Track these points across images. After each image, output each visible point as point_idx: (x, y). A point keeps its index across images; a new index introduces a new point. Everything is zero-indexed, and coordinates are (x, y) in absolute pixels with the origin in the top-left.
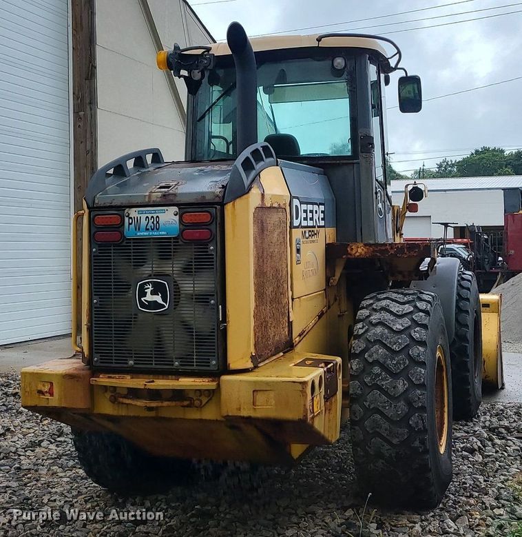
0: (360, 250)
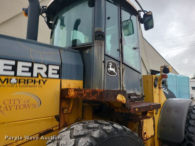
0: (72, 93)
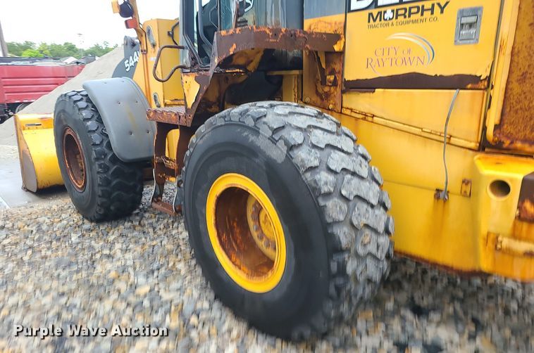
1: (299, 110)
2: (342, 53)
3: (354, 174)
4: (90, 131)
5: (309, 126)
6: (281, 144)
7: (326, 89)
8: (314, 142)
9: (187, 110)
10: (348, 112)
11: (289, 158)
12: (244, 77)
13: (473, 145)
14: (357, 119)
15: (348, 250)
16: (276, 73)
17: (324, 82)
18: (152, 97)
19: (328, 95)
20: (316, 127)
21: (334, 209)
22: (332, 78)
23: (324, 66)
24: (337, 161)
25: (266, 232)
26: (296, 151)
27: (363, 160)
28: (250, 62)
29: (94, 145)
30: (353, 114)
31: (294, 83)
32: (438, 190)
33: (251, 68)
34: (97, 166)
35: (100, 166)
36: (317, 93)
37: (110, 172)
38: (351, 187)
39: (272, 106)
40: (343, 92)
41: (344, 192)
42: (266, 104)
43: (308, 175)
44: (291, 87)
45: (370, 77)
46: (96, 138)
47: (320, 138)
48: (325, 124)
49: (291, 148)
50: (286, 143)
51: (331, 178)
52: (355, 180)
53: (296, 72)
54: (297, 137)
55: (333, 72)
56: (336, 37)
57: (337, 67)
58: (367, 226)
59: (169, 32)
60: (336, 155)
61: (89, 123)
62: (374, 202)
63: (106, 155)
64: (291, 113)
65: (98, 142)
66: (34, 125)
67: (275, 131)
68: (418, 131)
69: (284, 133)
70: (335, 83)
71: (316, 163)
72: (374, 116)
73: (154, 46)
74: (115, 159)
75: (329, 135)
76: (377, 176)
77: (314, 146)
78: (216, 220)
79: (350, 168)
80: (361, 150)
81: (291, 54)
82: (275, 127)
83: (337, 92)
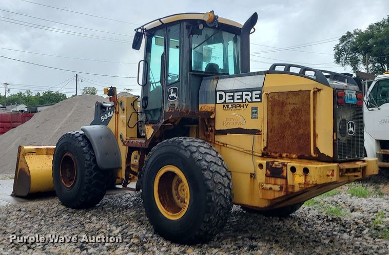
1: (196, 140)
2: (214, 119)
3: (215, 163)
4: (84, 153)
5: (199, 146)
6: (188, 152)
7: (208, 133)
8: (201, 151)
9: (146, 141)
10: (217, 143)
11: (191, 156)
12: (173, 127)
13: (260, 155)
14: (221, 146)
15: (213, 191)
16: (186, 126)
17: (207, 130)
18: (119, 136)
19: (209, 135)
20: (202, 146)
21: (207, 174)
22: (210, 129)
23: (207, 123)
24: (209, 158)
25: (181, 195)
26: (194, 154)
27: (219, 159)
28: (176, 121)
29: (86, 160)
30: (219, 144)
31: (195, 130)
32: (251, 174)
33: (176, 123)
34: (86, 172)
35: (88, 172)
36: (205, 135)
37: (93, 175)
38: (214, 168)
39: (185, 139)
40: (215, 134)
41: (211, 169)
42: (183, 138)
43: (198, 162)
44: (193, 131)
45: (225, 129)
46: (87, 157)
47: (202, 150)
48: (205, 145)
49: (192, 153)
50: (190, 151)
51: (206, 164)
52: (215, 166)
53: (196, 126)
54: (194, 149)
55: (211, 126)
56: (211, 113)
57: (212, 124)
58: (220, 183)
59: (132, 104)
60: (208, 156)
61: (84, 149)
62: (223, 174)
63: (92, 166)
64: (192, 141)
65: (89, 159)
66: (32, 152)
67: (186, 147)
68: (242, 150)
69: (190, 148)
70: (211, 131)
71: (201, 158)
72: (227, 144)
73: (123, 110)
74: (97, 168)
75: (206, 149)
76: (225, 166)
77: (200, 153)
78: (158, 189)
79: (214, 161)
80: (219, 156)
81: (193, 118)
82: (186, 145)
83: (212, 134)
